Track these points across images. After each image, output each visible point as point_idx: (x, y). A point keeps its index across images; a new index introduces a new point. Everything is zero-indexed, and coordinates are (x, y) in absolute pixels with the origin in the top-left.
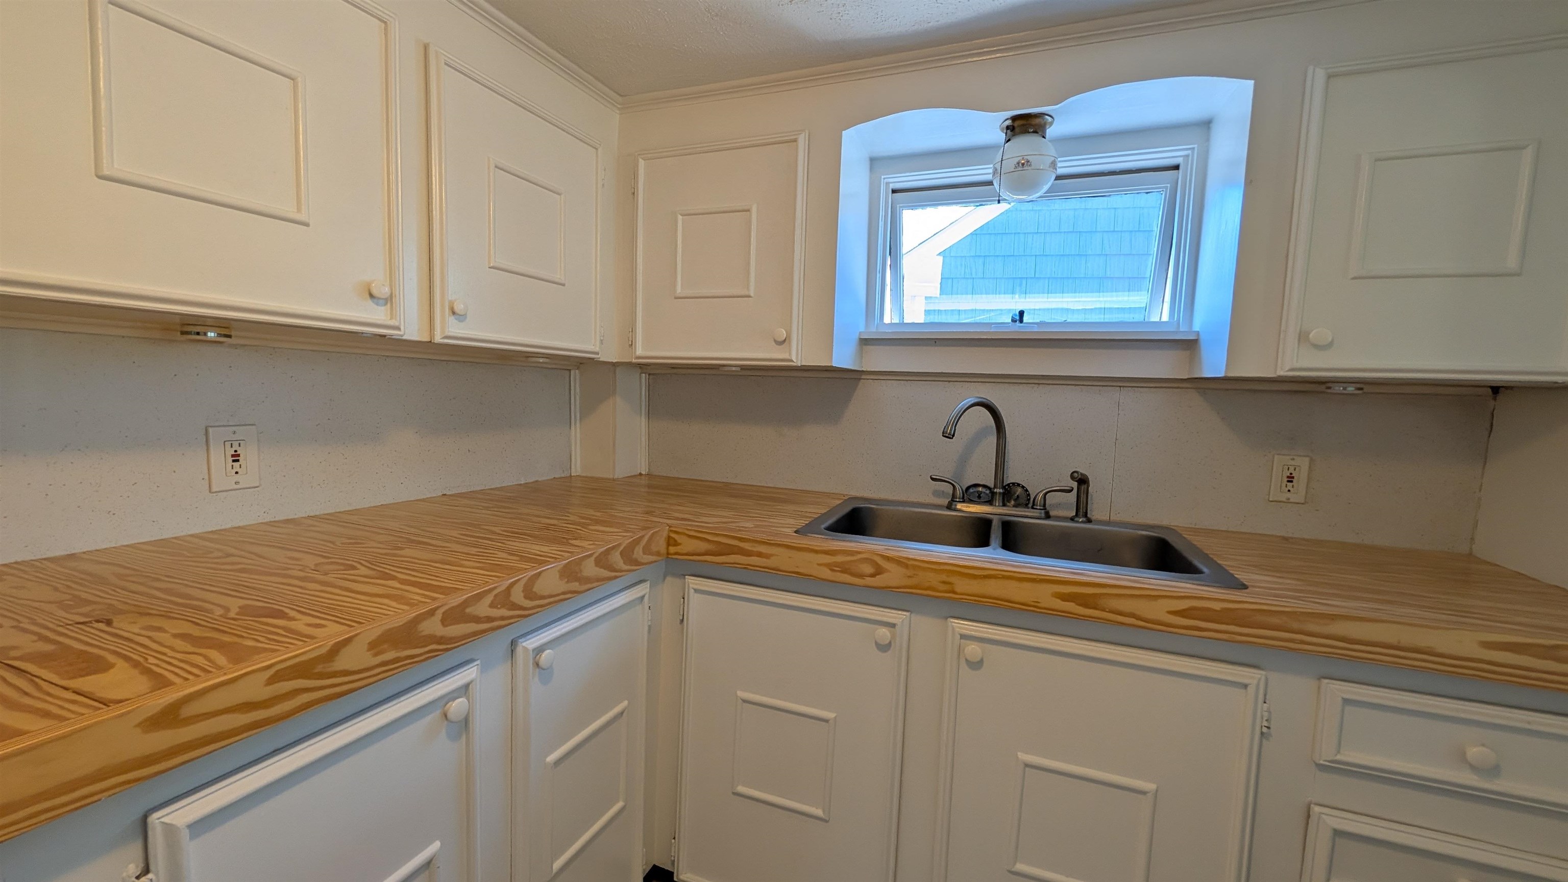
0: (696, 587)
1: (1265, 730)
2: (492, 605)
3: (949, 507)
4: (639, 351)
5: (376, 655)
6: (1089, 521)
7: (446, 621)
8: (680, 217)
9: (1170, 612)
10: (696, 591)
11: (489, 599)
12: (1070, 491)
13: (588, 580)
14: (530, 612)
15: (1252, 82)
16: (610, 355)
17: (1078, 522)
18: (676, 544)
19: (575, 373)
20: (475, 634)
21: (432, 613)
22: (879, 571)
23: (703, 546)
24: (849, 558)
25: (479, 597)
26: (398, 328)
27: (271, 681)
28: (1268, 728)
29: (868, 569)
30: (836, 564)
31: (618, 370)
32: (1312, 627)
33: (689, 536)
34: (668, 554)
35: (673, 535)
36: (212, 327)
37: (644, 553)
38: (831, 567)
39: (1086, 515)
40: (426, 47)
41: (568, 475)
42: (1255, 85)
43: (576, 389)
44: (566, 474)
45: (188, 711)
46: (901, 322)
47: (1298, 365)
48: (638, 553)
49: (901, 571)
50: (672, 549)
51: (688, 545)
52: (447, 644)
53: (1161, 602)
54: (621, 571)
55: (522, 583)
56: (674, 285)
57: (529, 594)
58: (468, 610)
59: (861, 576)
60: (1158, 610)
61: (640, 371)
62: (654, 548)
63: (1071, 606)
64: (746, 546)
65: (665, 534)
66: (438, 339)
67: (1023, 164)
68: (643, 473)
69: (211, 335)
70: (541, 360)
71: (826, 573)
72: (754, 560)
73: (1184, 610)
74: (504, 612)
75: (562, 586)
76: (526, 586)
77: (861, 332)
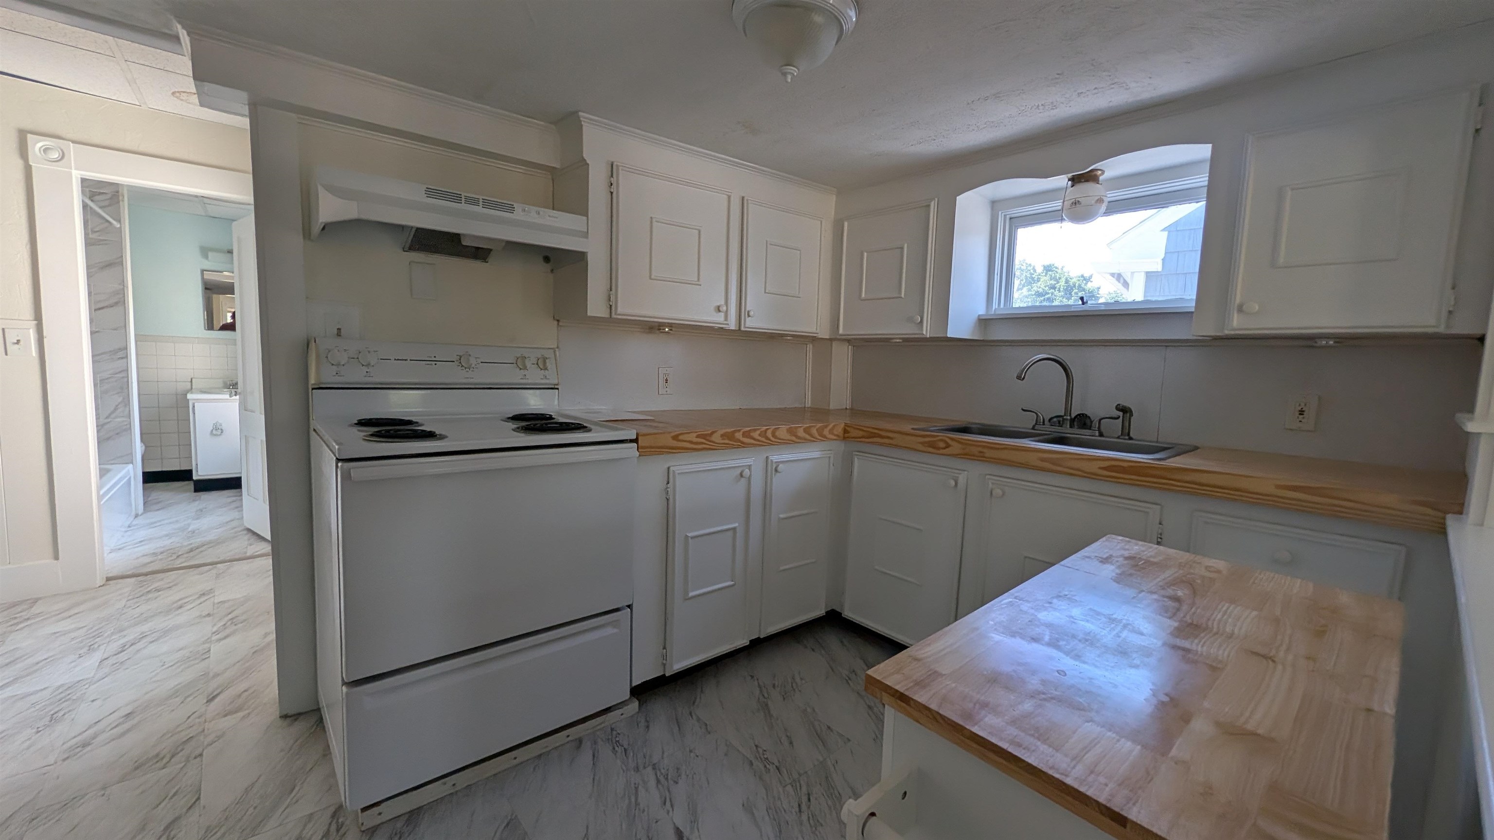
1: (1159, 540)
2: (760, 435)
3: (1033, 428)
4: (841, 331)
5: (722, 439)
6: (1131, 439)
7: (744, 435)
8: (864, 254)
9: (1101, 468)
11: (758, 432)
12: (1118, 418)
13: (799, 438)
14: (774, 443)
15: (1211, 145)
16: (824, 334)
17: (1121, 439)
18: (848, 432)
19: (810, 347)
20: (753, 444)
21: (739, 431)
22: (948, 446)
23: (861, 433)
24: (935, 439)
25: (755, 430)
26: (728, 324)
27: (697, 437)
28: (1161, 538)
29: (942, 445)
30: (925, 442)
31: (834, 344)
33: (856, 428)
34: (844, 437)
35: (847, 428)
36: (667, 327)
37: (830, 433)
38: (923, 443)
39: (1129, 434)
40: (743, 198)
41: (804, 406)
43: (810, 355)
45: (681, 437)
48: (826, 432)
49: (960, 446)
50: (847, 435)
51: (854, 433)
52: (744, 445)
53: (1095, 462)
54: (817, 439)
55: (771, 430)
56: (861, 293)
57: (774, 435)
58: (751, 434)
59: (939, 449)
60: (1092, 467)
61: (848, 344)
62: (836, 433)
63: (1047, 465)
64: (882, 433)
65: (842, 425)
66: (743, 328)
67: (1076, 203)
68: (846, 408)
69: (667, 329)
70: (789, 338)
71: (920, 447)
72: (886, 440)
74: (763, 439)
75: (788, 437)
76: (773, 430)
77: (979, 315)
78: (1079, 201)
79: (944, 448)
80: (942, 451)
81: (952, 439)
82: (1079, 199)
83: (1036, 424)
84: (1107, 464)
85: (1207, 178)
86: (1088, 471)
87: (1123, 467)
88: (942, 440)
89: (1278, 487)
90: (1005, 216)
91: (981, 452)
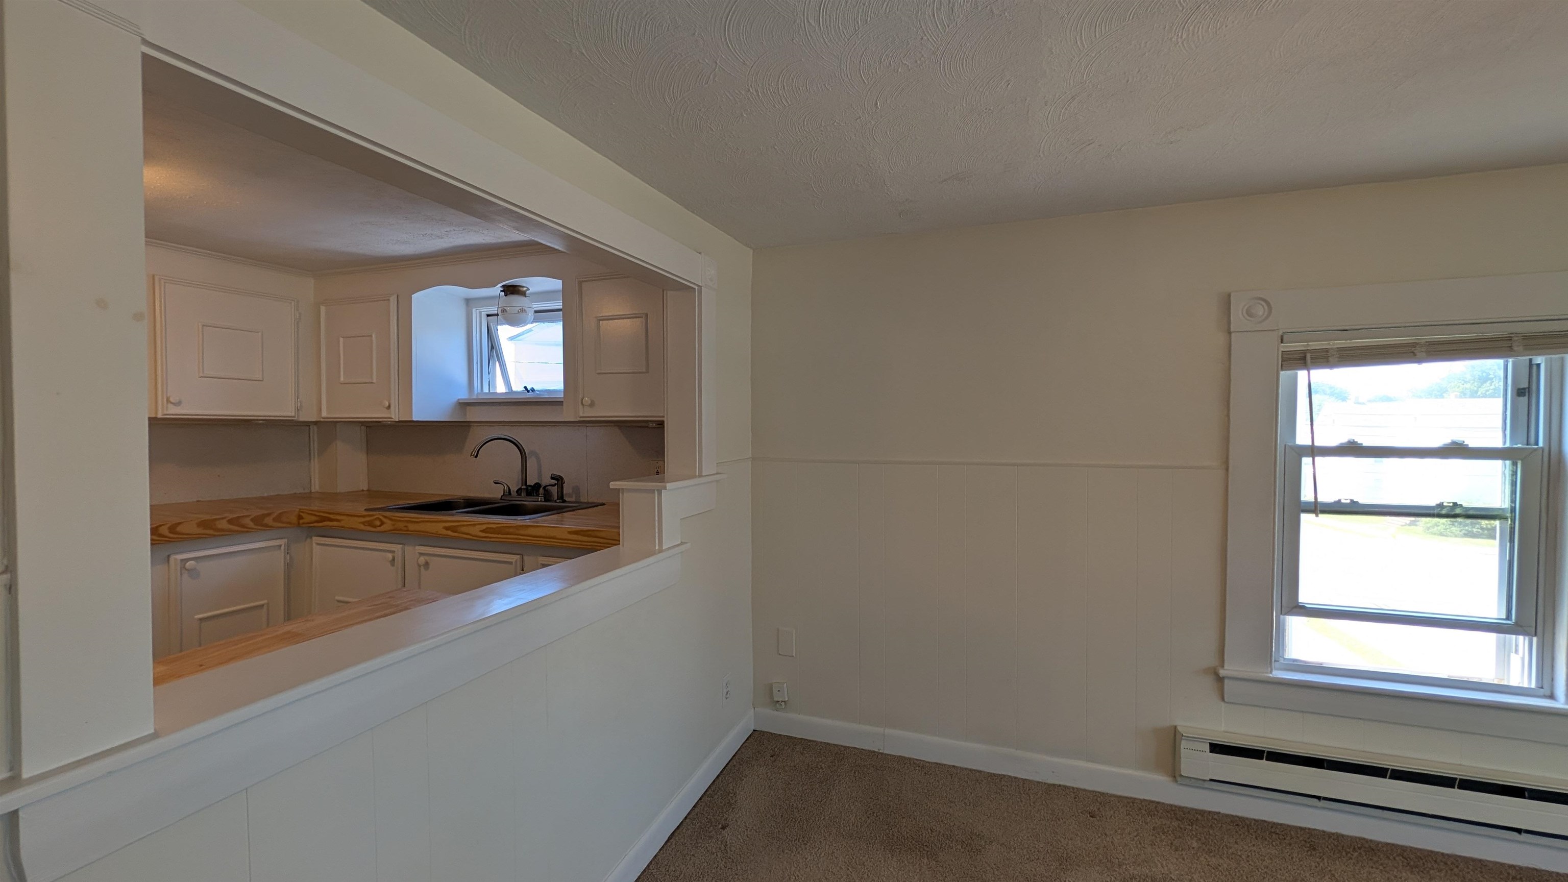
0: (316, 542)
3: (501, 499)
4: (324, 414)
8: (341, 339)
9: (481, 531)
10: (318, 544)
13: (244, 528)
14: (174, 540)
15: (561, 280)
16: (306, 417)
17: (557, 502)
18: (302, 518)
19: (314, 428)
22: (382, 523)
23: (314, 518)
24: (372, 518)
29: (378, 523)
30: (366, 522)
31: (339, 425)
32: (522, 532)
33: (309, 514)
34: (299, 523)
35: (301, 514)
37: (274, 522)
38: (363, 523)
41: (309, 491)
42: (562, 282)
44: (307, 491)
46: (510, 391)
47: (584, 415)
48: (268, 521)
50: (301, 521)
51: (308, 518)
53: (477, 526)
55: (167, 526)
56: (339, 377)
57: (173, 531)
59: (375, 527)
60: (475, 531)
62: (292, 521)
63: (449, 533)
64: (331, 516)
65: (297, 513)
66: (160, 416)
67: (504, 311)
68: (365, 489)
71: (362, 527)
72: (335, 523)
73: (484, 530)
76: (170, 527)
77: (459, 399)
78: (525, 310)
79: (380, 526)
80: (378, 529)
81: (385, 517)
82: (526, 309)
83: (504, 495)
84: (484, 527)
85: (561, 304)
86: (473, 534)
87: (493, 528)
88: (378, 518)
89: (570, 533)
90: (480, 313)
91: (406, 526)
